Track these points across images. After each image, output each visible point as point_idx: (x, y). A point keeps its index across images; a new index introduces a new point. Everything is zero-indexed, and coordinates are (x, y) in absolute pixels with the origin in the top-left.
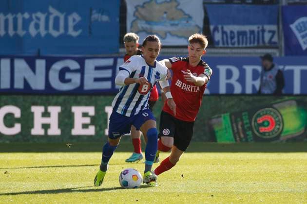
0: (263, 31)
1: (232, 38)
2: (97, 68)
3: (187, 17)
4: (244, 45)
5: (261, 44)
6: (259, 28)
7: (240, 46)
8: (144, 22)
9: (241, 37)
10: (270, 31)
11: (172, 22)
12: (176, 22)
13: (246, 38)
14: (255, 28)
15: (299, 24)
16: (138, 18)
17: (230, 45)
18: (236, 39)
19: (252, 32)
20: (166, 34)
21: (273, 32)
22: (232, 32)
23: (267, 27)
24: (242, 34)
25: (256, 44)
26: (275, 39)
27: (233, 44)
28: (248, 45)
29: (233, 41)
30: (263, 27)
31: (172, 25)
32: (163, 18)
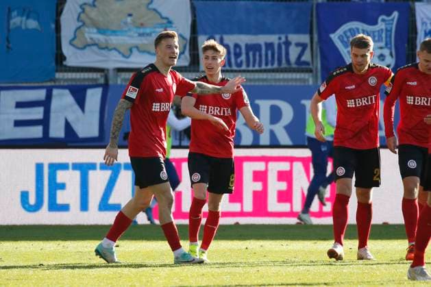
0: (288, 44)
1: (238, 55)
2: (20, 105)
3: (165, 21)
4: (257, 67)
5: (284, 65)
6: (280, 38)
7: (251, 68)
8: (95, 30)
9: (251, 54)
10: (298, 45)
11: (141, 31)
12: (148, 31)
13: (260, 56)
14: (273, 39)
15: (345, 33)
16: (84, 24)
17: (234, 68)
18: (243, 57)
19: (269, 46)
20: (131, 50)
21: (304, 46)
22: (237, 46)
23: (294, 38)
24: (254, 48)
25: (276, 66)
26: (307, 57)
27: (240, 65)
28: (263, 67)
29: (239, 60)
30: (287, 38)
31: (141, 35)
32: (126, 23)
